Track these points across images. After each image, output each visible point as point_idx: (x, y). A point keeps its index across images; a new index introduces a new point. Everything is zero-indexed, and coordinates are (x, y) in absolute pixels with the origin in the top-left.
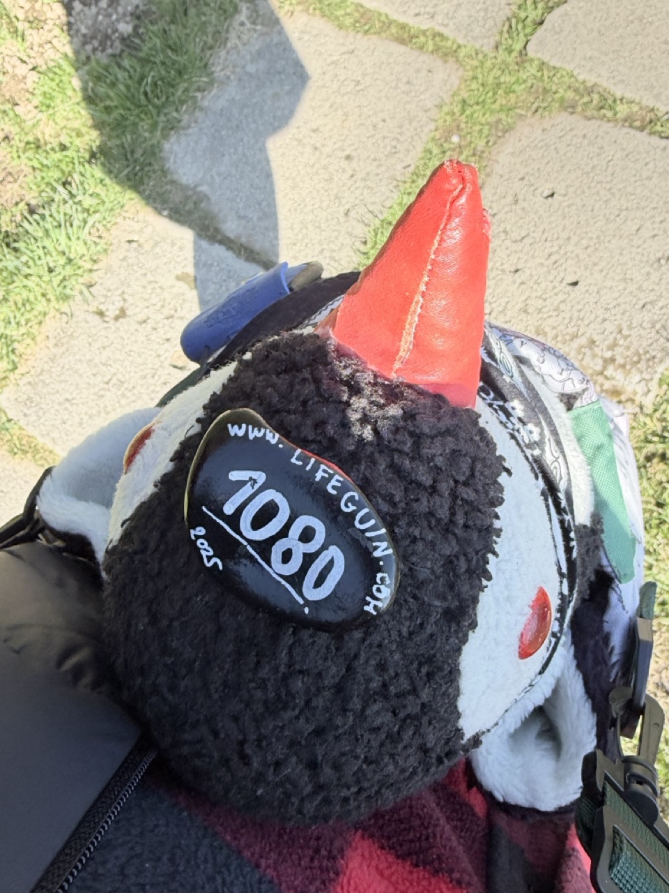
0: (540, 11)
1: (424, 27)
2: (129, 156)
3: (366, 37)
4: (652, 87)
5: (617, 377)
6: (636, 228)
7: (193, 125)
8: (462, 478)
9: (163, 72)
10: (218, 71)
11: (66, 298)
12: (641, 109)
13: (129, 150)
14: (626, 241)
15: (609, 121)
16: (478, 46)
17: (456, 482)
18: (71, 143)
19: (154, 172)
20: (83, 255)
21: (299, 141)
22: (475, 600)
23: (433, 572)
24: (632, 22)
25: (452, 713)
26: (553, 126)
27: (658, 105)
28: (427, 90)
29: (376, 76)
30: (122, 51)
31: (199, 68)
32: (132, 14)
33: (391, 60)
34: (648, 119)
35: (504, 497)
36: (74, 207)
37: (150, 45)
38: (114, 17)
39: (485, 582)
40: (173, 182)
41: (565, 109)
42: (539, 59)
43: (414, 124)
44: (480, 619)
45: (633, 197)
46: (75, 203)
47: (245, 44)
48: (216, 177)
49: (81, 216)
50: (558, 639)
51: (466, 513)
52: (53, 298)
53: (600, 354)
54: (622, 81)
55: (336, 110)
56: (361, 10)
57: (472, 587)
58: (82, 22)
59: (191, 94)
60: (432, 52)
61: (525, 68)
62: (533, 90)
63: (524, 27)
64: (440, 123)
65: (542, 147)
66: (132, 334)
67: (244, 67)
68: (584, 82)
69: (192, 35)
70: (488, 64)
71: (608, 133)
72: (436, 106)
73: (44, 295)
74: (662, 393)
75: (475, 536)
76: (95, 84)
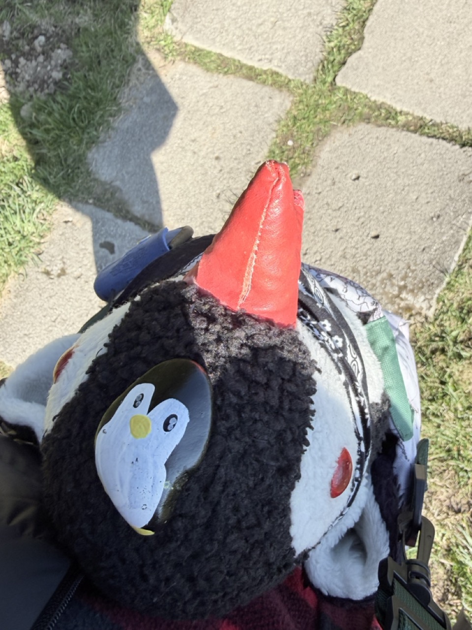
0: (343, 56)
1: (265, 68)
2: (63, 162)
3: (226, 77)
4: (420, 104)
5: (409, 299)
6: (415, 197)
7: (108, 140)
8: (287, 377)
9: (85, 104)
10: (124, 102)
11: (22, 263)
12: (414, 118)
13: (63, 159)
14: (409, 207)
15: (393, 127)
16: (302, 80)
17: (283, 379)
18: (21, 155)
19: (82, 173)
20: (34, 233)
21: (183, 148)
22: (298, 460)
23: (269, 443)
24: (405, 61)
25: (286, 538)
26: (356, 131)
27: (425, 115)
28: (269, 110)
29: (234, 102)
30: (55, 91)
31: (111, 100)
32: (61, 66)
33: (243, 91)
34: (419, 125)
35: (317, 388)
36: (25, 199)
37: (76, 86)
38: (49, 68)
39: (305, 447)
40: (95, 180)
41: (364, 120)
42: (344, 87)
43: (262, 134)
44: (303, 473)
45: (412, 177)
46: (26, 197)
47: (141, 84)
48: (125, 175)
49: (30, 206)
50: (359, 483)
51: (290, 401)
52: (12, 264)
53: (396, 283)
54: (400, 100)
55: (207, 126)
56: (221, 58)
57: (296, 451)
58: (26, 72)
59: (106, 119)
60: (271, 85)
61: (334, 94)
62: (341, 108)
63: (333, 66)
64: (280, 132)
65: (349, 146)
66: (70, 286)
67: (142, 99)
68: (375, 101)
69: (105, 79)
70: (310, 91)
71: (393, 135)
72: (276, 121)
73: (6, 262)
74: (439, 307)
75: (297, 416)
76: (37, 114)
